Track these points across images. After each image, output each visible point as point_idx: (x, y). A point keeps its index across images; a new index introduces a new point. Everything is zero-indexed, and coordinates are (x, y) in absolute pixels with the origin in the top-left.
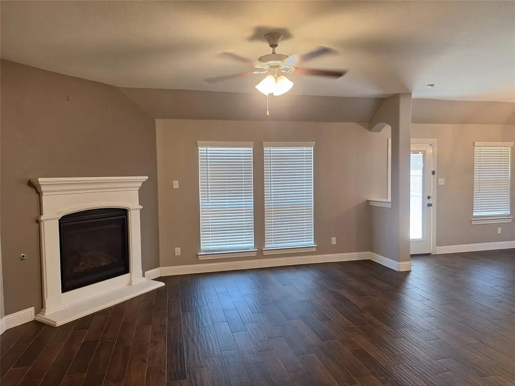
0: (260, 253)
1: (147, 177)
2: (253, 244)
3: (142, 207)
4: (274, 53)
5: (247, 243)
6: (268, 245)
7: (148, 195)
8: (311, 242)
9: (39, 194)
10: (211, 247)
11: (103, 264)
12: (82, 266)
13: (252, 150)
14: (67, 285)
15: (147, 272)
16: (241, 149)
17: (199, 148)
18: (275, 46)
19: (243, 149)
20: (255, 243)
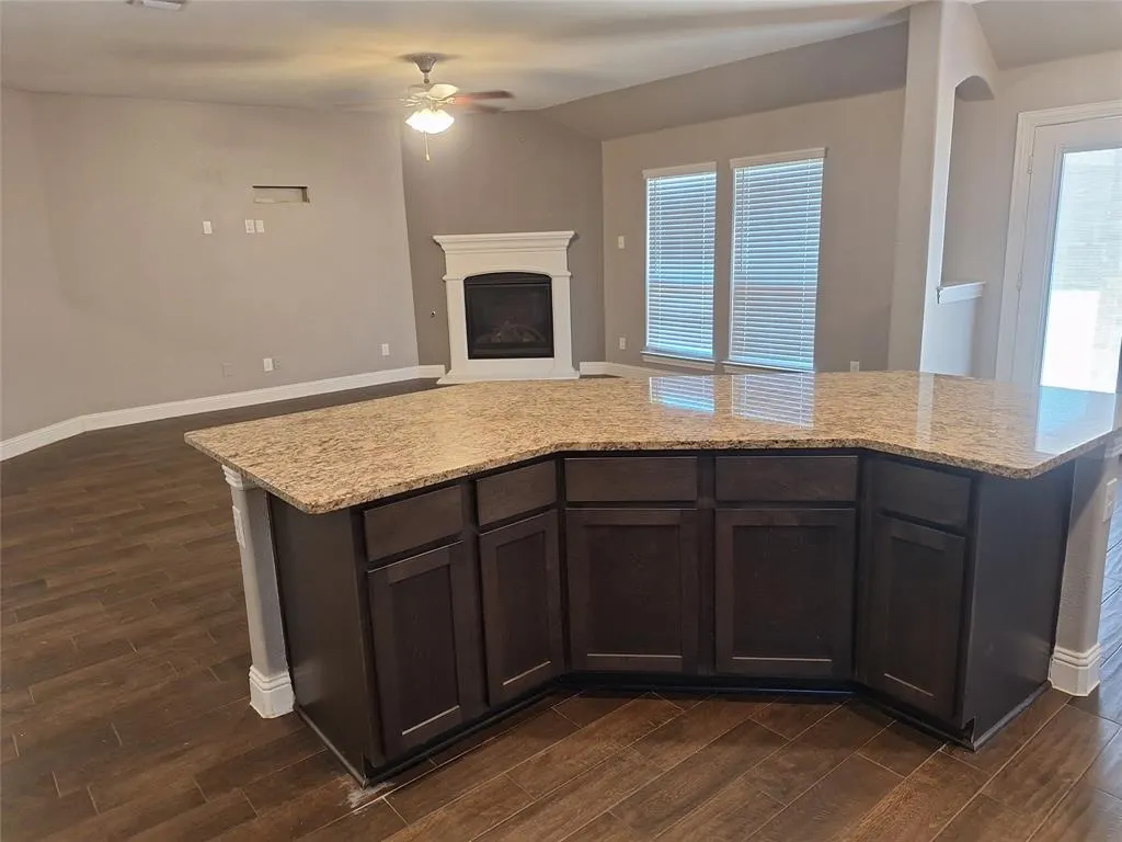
0: (719, 366)
1: (574, 233)
2: (711, 350)
3: (570, 274)
4: (427, 81)
6: (733, 358)
7: (587, 256)
8: (808, 364)
9: (442, 252)
10: (661, 346)
11: (525, 340)
13: (717, 177)
14: (476, 352)
15: (581, 364)
16: (700, 177)
17: (649, 182)
18: (428, 71)
19: (705, 177)
20: (714, 348)
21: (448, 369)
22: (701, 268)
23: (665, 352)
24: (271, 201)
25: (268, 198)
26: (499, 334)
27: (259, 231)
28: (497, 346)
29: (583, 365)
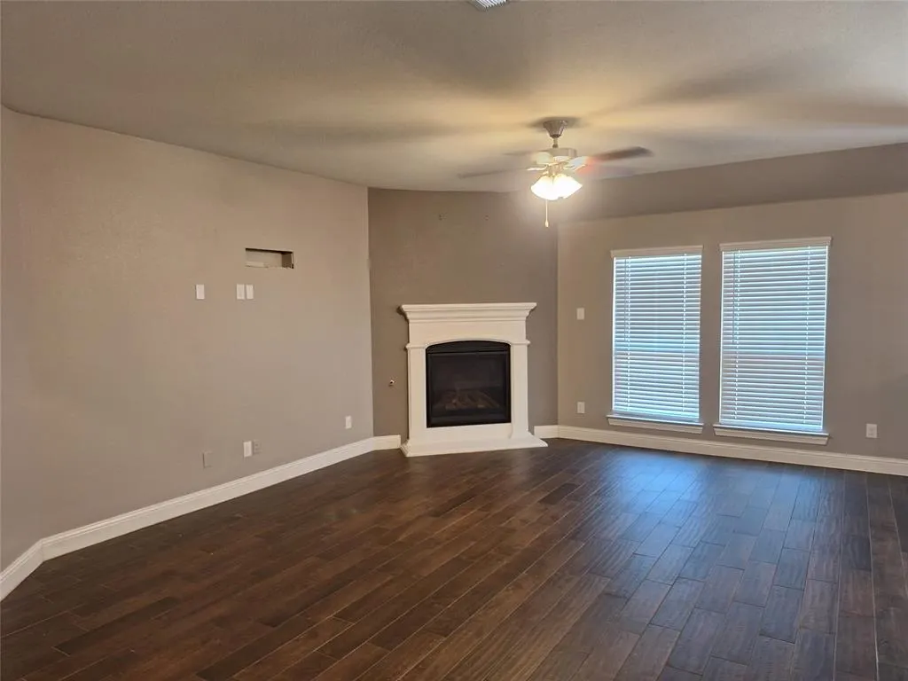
0: (709, 430)
1: (535, 304)
2: (698, 414)
3: (529, 342)
4: (555, 146)
5: (687, 411)
6: (724, 420)
7: (542, 327)
8: (817, 427)
9: (407, 320)
10: (629, 409)
11: (480, 406)
12: (455, 404)
13: (702, 259)
14: (434, 420)
15: (536, 427)
16: (682, 257)
17: (615, 261)
18: (558, 136)
19: (685, 257)
20: (700, 412)
21: (406, 438)
22: (682, 343)
23: (638, 416)
24: (261, 264)
25: (259, 261)
26: (454, 401)
27: (248, 297)
28: (452, 413)
29: (537, 429)
